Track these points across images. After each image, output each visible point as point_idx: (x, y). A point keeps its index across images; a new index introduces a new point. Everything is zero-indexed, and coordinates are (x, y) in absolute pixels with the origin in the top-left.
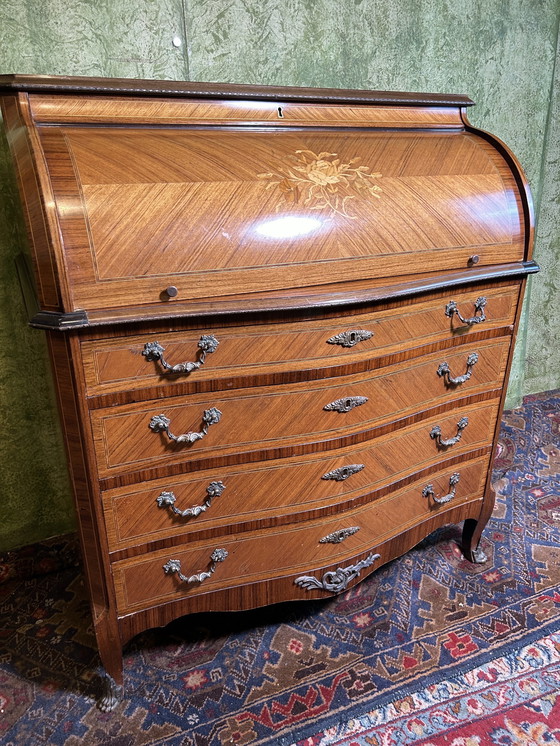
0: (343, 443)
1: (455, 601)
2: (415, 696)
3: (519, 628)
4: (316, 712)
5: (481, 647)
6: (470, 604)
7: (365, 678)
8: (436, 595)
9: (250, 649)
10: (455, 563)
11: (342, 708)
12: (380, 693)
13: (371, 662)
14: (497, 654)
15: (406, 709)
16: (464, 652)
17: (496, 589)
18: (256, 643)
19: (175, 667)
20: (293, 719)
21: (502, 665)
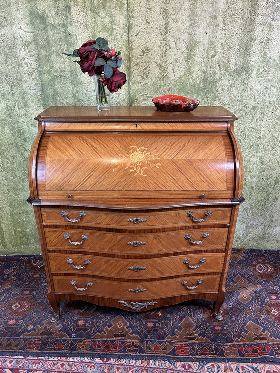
0: (136, 257)
1: (194, 332)
2: (151, 362)
3: (214, 354)
4: (112, 351)
5: (191, 355)
6: (199, 336)
7: (137, 347)
8: (188, 326)
9: (104, 319)
10: (207, 316)
11: (122, 354)
12: (139, 354)
13: (142, 342)
14: (197, 360)
15: (145, 364)
16: (182, 354)
17: (216, 334)
18: (108, 318)
19: (79, 316)
20: (104, 350)
21: (196, 366)
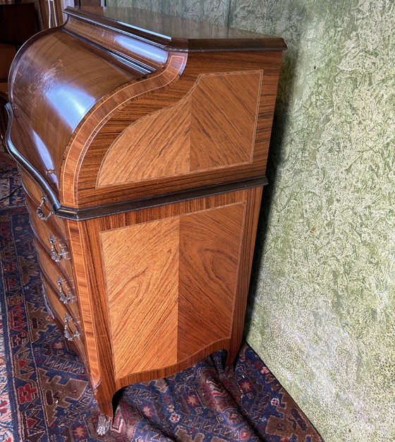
1: (63, 400)
2: (5, 366)
4: (11, 324)
6: (58, 408)
7: (20, 343)
8: (72, 390)
11: (9, 334)
13: (28, 345)
14: (14, 415)
16: (21, 394)
17: (67, 430)
20: (12, 317)
21: (7, 417)
